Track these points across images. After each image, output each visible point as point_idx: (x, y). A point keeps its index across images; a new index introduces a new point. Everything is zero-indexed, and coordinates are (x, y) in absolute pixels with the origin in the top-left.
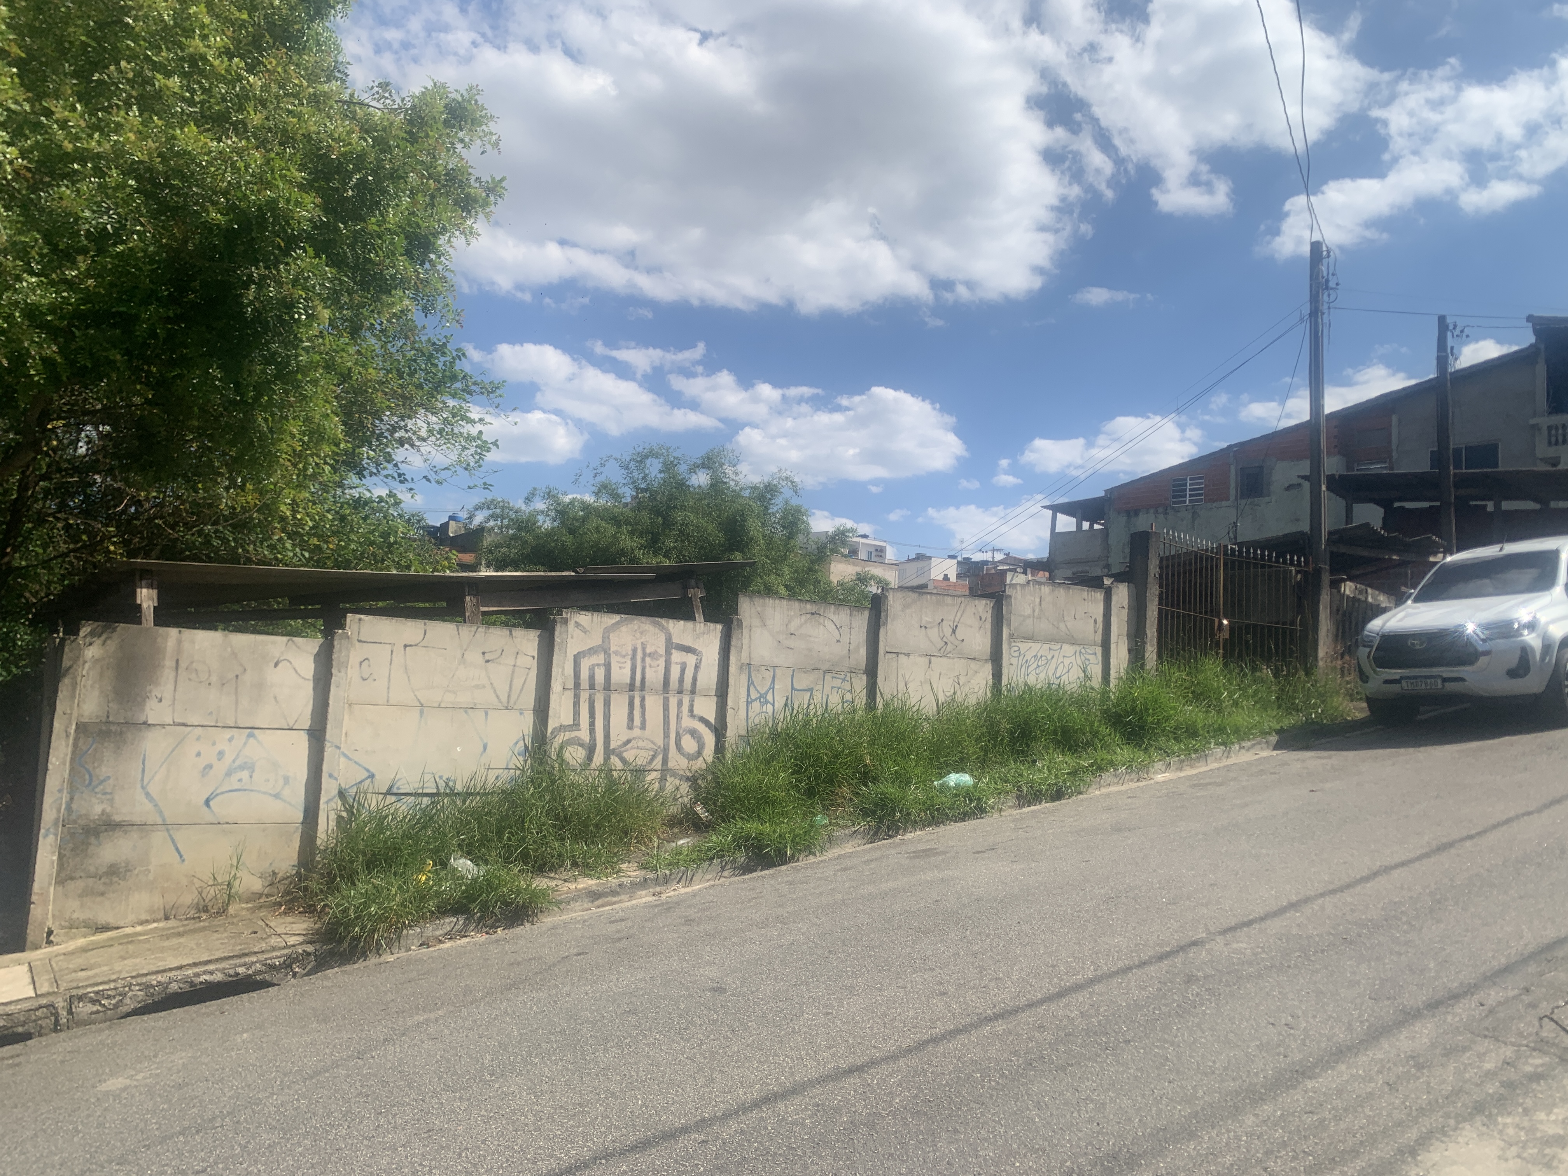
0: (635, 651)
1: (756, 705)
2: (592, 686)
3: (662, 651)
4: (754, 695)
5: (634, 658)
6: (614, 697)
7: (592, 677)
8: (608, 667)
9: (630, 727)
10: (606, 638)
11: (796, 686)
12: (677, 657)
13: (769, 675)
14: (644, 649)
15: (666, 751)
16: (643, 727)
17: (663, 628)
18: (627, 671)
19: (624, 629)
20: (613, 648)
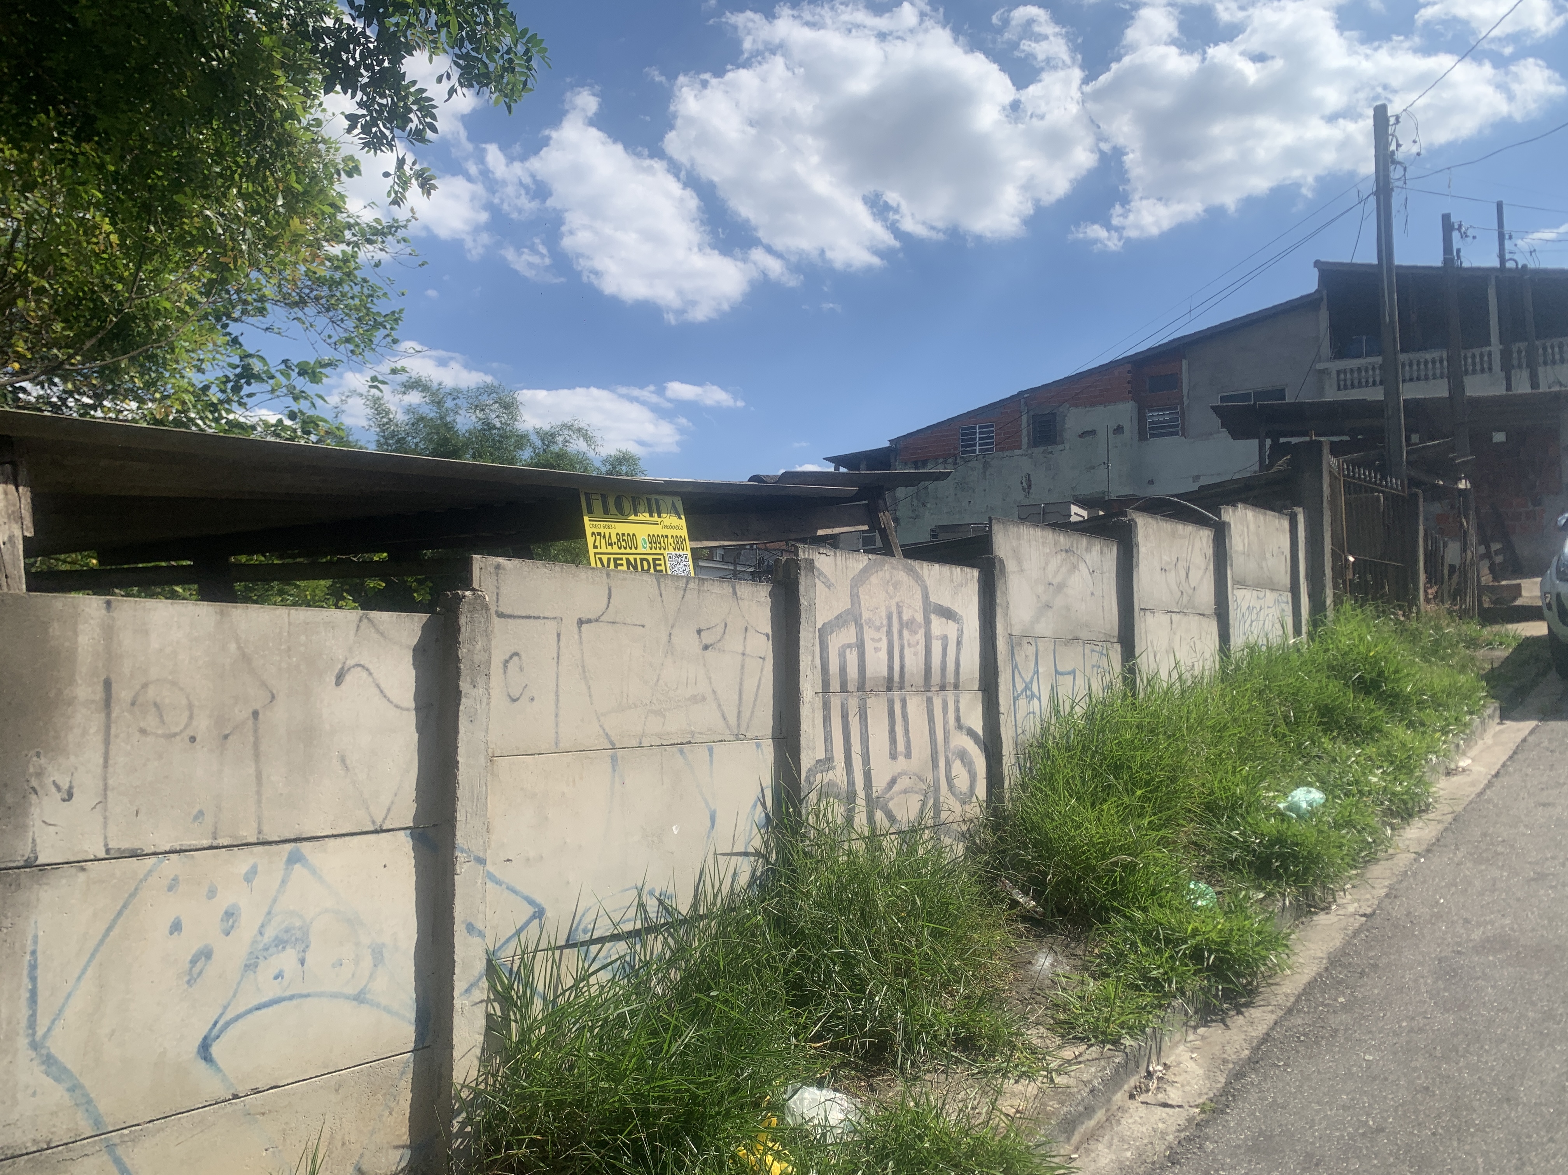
0: (890, 618)
1: (1022, 702)
2: (844, 689)
3: (920, 618)
4: (1020, 686)
5: (889, 632)
6: (871, 702)
7: (843, 670)
8: (860, 646)
9: (893, 756)
10: (855, 598)
11: (1059, 669)
12: (938, 626)
13: (1031, 650)
14: (900, 614)
15: (937, 790)
16: (908, 755)
17: (918, 578)
18: (883, 655)
19: (874, 579)
20: (865, 615)
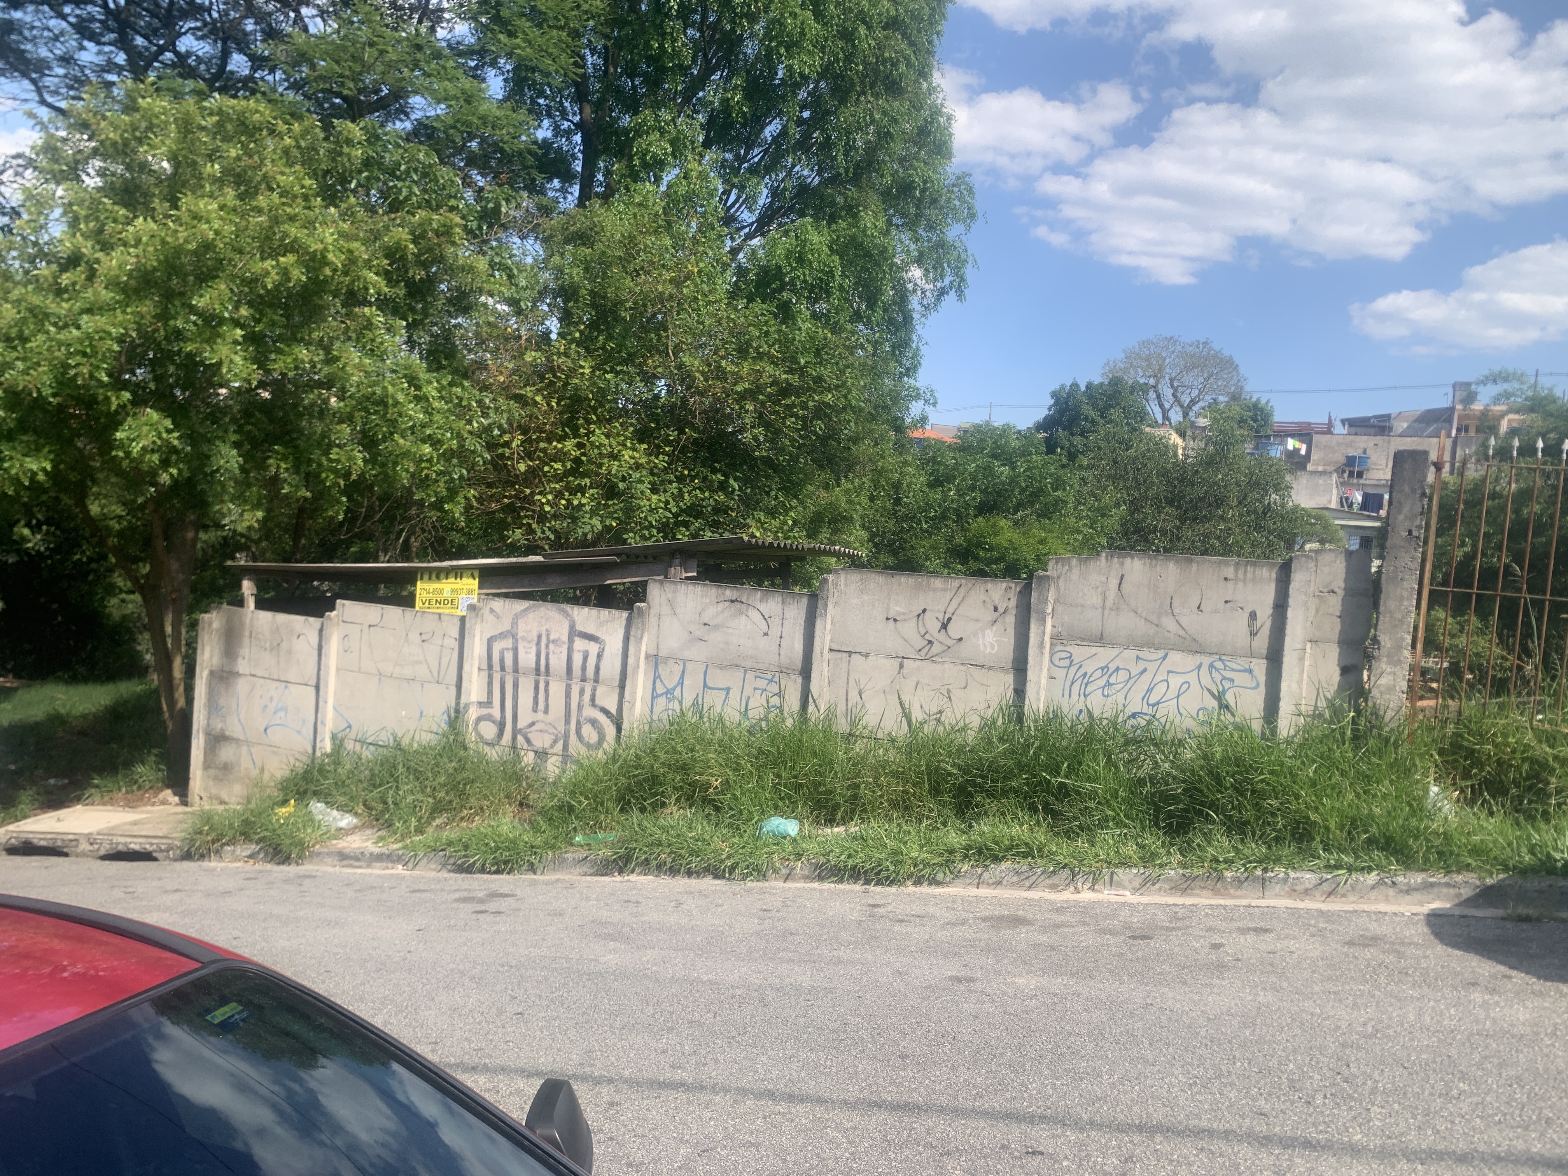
0: (539, 637)
1: (661, 702)
2: (503, 668)
3: (565, 638)
4: (660, 689)
5: (538, 643)
6: (522, 681)
7: (502, 661)
8: (515, 650)
9: (535, 710)
10: (514, 624)
11: (710, 683)
12: (580, 644)
13: (678, 669)
14: (548, 636)
15: (566, 737)
16: (546, 711)
17: (567, 615)
18: (533, 657)
19: (531, 615)
20: (520, 634)
